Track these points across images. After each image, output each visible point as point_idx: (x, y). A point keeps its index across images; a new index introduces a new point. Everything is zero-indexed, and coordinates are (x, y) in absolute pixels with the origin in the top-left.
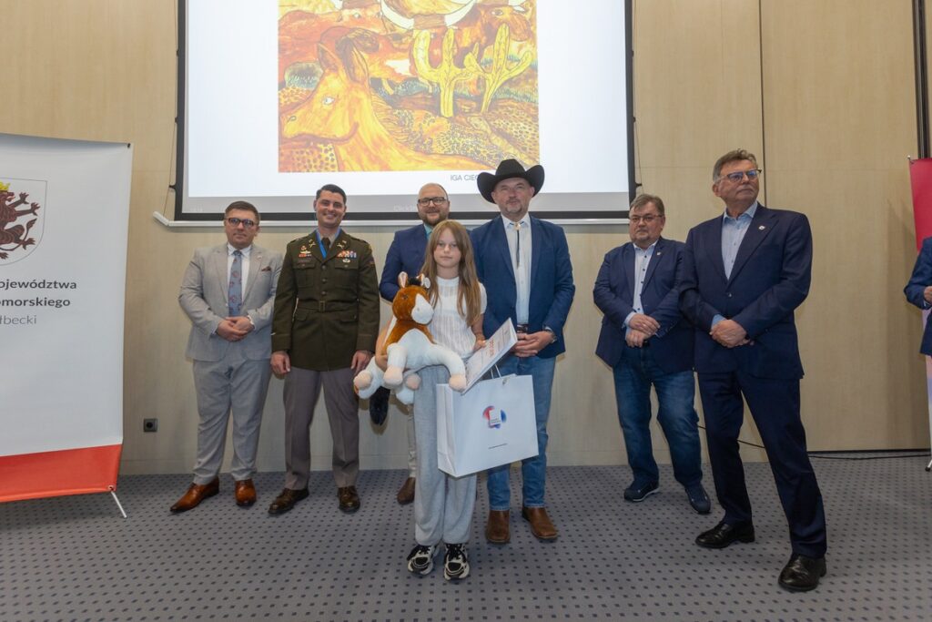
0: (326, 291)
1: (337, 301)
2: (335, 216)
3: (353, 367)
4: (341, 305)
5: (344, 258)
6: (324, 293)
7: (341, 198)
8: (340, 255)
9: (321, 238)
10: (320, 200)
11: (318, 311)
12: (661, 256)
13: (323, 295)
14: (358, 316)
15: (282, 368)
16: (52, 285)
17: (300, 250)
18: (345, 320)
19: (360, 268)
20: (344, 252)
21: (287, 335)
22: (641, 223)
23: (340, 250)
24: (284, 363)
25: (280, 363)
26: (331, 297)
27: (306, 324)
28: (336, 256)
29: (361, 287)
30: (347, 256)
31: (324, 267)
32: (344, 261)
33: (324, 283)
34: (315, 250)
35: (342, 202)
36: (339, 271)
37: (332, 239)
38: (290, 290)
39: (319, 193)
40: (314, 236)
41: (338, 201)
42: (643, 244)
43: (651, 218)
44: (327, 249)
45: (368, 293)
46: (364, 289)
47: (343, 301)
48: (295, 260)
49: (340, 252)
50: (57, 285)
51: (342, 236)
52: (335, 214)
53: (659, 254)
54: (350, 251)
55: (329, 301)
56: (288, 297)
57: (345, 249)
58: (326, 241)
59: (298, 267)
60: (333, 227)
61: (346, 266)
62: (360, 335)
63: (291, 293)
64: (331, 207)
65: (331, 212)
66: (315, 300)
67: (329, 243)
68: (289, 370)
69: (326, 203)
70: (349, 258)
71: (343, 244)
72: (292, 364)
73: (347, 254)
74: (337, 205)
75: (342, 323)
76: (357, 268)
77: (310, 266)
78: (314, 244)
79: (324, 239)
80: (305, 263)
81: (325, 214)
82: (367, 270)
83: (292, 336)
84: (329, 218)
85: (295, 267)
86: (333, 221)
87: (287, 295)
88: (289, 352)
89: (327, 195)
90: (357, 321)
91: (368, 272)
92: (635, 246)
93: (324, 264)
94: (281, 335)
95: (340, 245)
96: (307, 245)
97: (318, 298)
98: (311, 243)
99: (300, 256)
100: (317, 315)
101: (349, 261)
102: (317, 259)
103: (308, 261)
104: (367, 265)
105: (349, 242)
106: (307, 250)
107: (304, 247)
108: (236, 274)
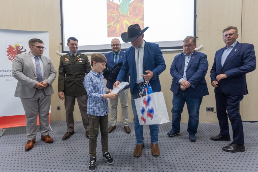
0: (75, 71)
1: (79, 74)
4: (80, 75)
5: (80, 60)
6: (74, 72)
8: (78, 60)
10: (70, 43)
13: (75, 73)
17: (65, 59)
18: (82, 80)
19: (85, 63)
21: (63, 86)
22: (187, 48)
23: (78, 58)
26: (77, 73)
27: (69, 82)
28: (77, 60)
30: (81, 60)
31: (74, 64)
32: (80, 61)
33: (74, 69)
34: (70, 59)
36: (79, 65)
37: (75, 55)
38: (63, 72)
41: (76, 43)
46: (87, 70)
48: (63, 62)
54: (81, 58)
56: (62, 75)
57: (80, 58)
59: (65, 64)
61: (81, 63)
64: (75, 46)
69: (72, 44)
71: (79, 56)
73: (81, 59)
76: (84, 63)
77: (68, 64)
78: (69, 57)
79: (72, 55)
81: (73, 48)
82: (88, 64)
83: (65, 86)
85: (64, 65)
87: (62, 74)
88: (64, 91)
92: (185, 55)
93: (73, 63)
94: (61, 86)
95: (78, 56)
96: (67, 57)
97: (73, 74)
98: (68, 56)
99: (65, 61)
100: (73, 79)
101: (81, 61)
102: (71, 62)
103: (68, 62)
104: (87, 62)
105: (80, 55)
106: (67, 59)
107: (66, 58)
108: (38, 65)
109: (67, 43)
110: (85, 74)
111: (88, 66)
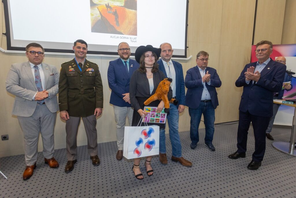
0: (83, 85)
2: (83, 53)
3: (95, 114)
4: (89, 90)
9: (78, 63)
10: (76, 46)
11: (80, 94)
13: (82, 87)
14: (95, 95)
15: (66, 117)
17: (69, 69)
18: (91, 97)
20: (89, 69)
21: (66, 104)
23: (87, 68)
24: (66, 116)
25: (65, 116)
26: (85, 88)
27: (74, 99)
28: (86, 71)
29: (96, 83)
31: (81, 76)
33: (82, 82)
34: (76, 68)
35: (86, 48)
37: (83, 63)
39: (75, 43)
40: (74, 61)
45: (99, 85)
46: (97, 84)
47: (90, 89)
48: (67, 72)
49: (87, 69)
51: (86, 62)
52: (83, 52)
54: (91, 68)
55: (85, 90)
57: (89, 68)
58: (80, 64)
60: (82, 58)
61: (90, 75)
62: (97, 102)
64: (82, 50)
65: (82, 52)
66: (79, 89)
67: (82, 65)
68: (69, 118)
69: (79, 48)
70: (91, 71)
71: (87, 65)
72: (70, 115)
73: (90, 70)
74: (84, 49)
75: (90, 98)
76: (95, 75)
77: (74, 75)
80: (72, 74)
81: (79, 53)
82: (98, 76)
83: (68, 104)
84: (81, 55)
86: (83, 56)
88: (68, 111)
89: (79, 44)
90: (95, 96)
91: (98, 77)
93: (81, 74)
94: (64, 104)
96: (72, 65)
97: (80, 88)
98: (74, 65)
100: (80, 95)
102: (78, 72)
103: (73, 73)
106: (72, 67)
107: (70, 66)
108: (38, 77)
109: (73, 47)
110: (94, 88)
111: (98, 79)
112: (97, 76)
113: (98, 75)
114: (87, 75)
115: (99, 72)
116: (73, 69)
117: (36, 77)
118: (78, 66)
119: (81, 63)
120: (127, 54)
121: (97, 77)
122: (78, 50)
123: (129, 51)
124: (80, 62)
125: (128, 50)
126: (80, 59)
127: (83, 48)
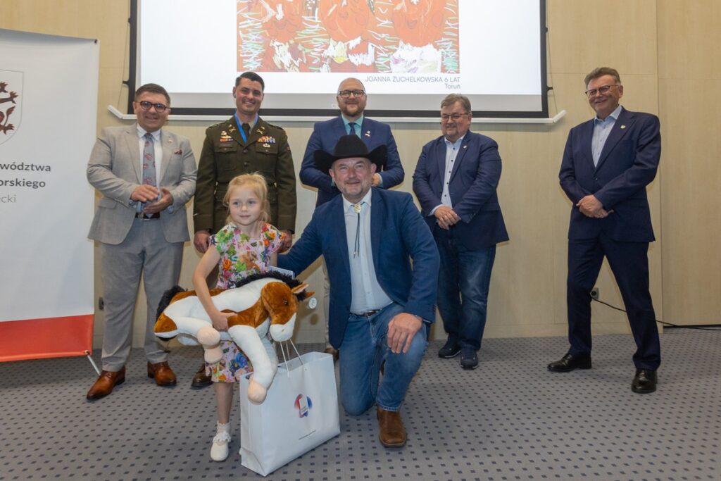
2: (254, 104)
5: (265, 143)
7: (260, 85)
8: (260, 140)
9: (241, 124)
10: (239, 87)
12: (467, 148)
14: (277, 199)
15: (205, 247)
16: (30, 168)
17: (220, 136)
19: (279, 153)
20: (264, 138)
21: (210, 215)
22: (450, 121)
23: (261, 136)
25: (203, 242)
28: (256, 141)
29: (280, 171)
30: (267, 141)
31: (245, 151)
32: (264, 145)
33: (246, 166)
34: (235, 135)
35: (260, 90)
36: (260, 156)
37: (252, 125)
38: (211, 173)
39: (239, 80)
40: (234, 122)
41: (256, 88)
42: (452, 139)
43: (458, 117)
44: (247, 135)
45: (285, 177)
46: (283, 173)
48: (216, 144)
49: (260, 137)
50: (34, 168)
51: (260, 123)
52: (253, 101)
53: (465, 147)
54: (269, 136)
57: (265, 135)
58: (246, 127)
59: (220, 150)
60: (251, 113)
61: (267, 151)
62: (281, 216)
63: (212, 176)
64: (251, 96)
67: (250, 127)
69: (246, 91)
70: (269, 143)
71: (262, 130)
73: (267, 139)
74: (256, 93)
76: (276, 153)
77: (231, 150)
78: (234, 129)
79: (244, 124)
80: (226, 148)
81: (244, 102)
82: (284, 156)
83: (214, 216)
84: (248, 106)
85: (216, 151)
86: (252, 109)
87: (210, 178)
88: (212, 232)
89: (246, 82)
90: (277, 203)
91: (285, 158)
92: (446, 140)
93: (246, 148)
94: (204, 216)
95: (259, 131)
96: (227, 130)
98: (231, 128)
99: (221, 140)
101: (269, 146)
102: (238, 144)
103: (229, 145)
104: (285, 150)
105: (267, 128)
106: (228, 134)
107: (224, 132)
108: (149, 156)
109: (234, 88)
110: (275, 184)
111: (284, 162)
112: (282, 154)
113: (285, 153)
114: (258, 151)
115: (288, 146)
116: (230, 137)
117: (146, 156)
118: (241, 130)
119: (248, 125)
120: (357, 103)
121: (281, 158)
122: (242, 95)
123: (360, 96)
124: (246, 123)
125: (360, 93)
126: (246, 116)
127: (255, 91)
